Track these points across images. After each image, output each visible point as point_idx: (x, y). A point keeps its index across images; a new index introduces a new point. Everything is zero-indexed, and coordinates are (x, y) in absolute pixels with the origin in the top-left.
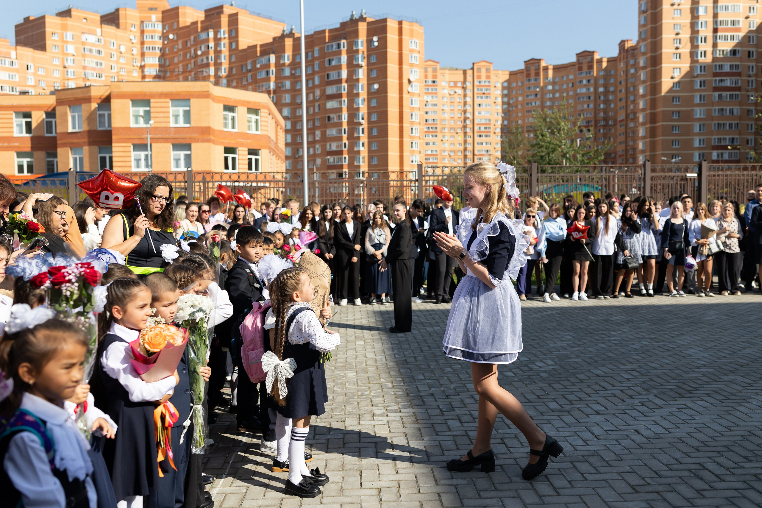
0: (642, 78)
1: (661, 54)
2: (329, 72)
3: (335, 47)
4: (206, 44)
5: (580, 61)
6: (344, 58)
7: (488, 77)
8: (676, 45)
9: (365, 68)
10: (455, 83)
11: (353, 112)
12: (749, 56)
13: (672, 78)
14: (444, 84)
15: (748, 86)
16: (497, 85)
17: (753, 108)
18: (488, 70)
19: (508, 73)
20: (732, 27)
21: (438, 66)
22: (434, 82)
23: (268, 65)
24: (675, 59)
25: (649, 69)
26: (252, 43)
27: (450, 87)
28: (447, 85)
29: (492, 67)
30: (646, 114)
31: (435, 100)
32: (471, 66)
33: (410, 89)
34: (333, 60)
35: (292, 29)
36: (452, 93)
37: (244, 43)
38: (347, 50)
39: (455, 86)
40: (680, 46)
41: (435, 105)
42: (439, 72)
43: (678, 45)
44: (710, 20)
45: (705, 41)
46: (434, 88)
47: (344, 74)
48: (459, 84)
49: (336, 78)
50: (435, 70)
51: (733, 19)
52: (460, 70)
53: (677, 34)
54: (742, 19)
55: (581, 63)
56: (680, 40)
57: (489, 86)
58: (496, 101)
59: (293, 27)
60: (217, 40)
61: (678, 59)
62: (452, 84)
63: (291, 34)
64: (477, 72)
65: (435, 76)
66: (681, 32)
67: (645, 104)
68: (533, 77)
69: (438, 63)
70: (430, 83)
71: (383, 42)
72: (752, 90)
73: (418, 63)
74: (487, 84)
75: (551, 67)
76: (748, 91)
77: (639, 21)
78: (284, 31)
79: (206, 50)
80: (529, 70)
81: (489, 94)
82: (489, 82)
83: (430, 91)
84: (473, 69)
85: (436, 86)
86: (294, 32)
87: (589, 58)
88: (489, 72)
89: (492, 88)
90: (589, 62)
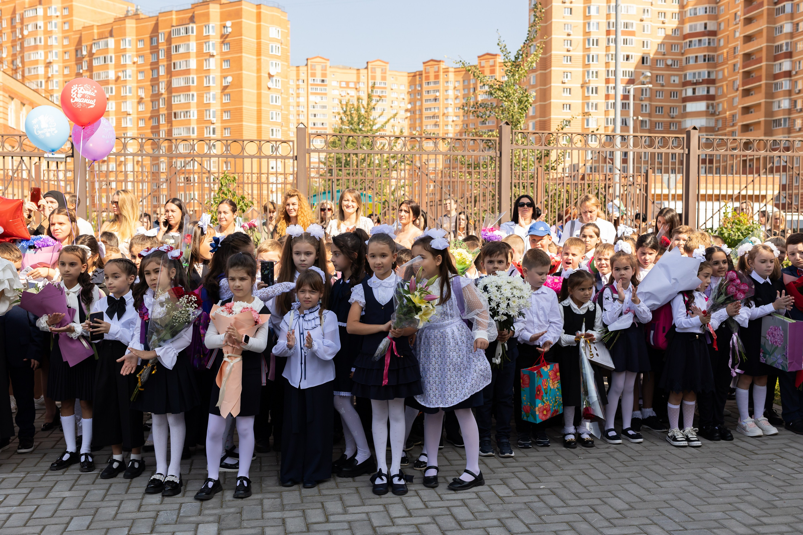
0: (532, 83)
1: (551, 56)
2: (175, 61)
3: (183, 31)
4: (35, 22)
5: (482, 65)
6: (193, 46)
7: (384, 78)
8: (566, 47)
9: (218, 57)
10: (347, 83)
11: (204, 107)
12: (643, 63)
13: (563, 83)
14: (335, 84)
15: (642, 95)
16: (393, 88)
17: (647, 119)
18: (384, 72)
19: (406, 74)
20: (625, 29)
21: (328, 64)
22: (323, 81)
23: (106, 50)
24: (566, 63)
25: (539, 72)
26: (88, 23)
27: (341, 87)
28: (338, 85)
29: (388, 67)
30: (536, 122)
31: (325, 102)
32: (365, 66)
33: (270, 85)
34: (179, 46)
35: (137, 10)
36: (343, 94)
37: (79, 22)
38: (197, 36)
39: (348, 87)
40: (571, 48)
41: (324, 107)
42: (329, 70)
43: (569, 47)
44: (603, 21)
45: (597, 45)
46: (323, 87)
47: (193, 64)
48: (352, 85)
49: (183, 67)
50: (324, 69)
51: (626, 21)
52: (353, 69)
53: (569, 35)
54: (636, 22)
55: (483, 67)
56: (571, 41)
57: (385, 88)
58: (393, 105)
59: (139, 7)
60: (47, 19)
61: (569, 63)
62: (344, 84)
63: (136, 16)
64: (372, 72)
65: (324, 75)
66: (571, 33)
67: (535, 112)
68: (432, 79)
69: (328, 60)
70: (319, 82)
71: (238, 27)
72: (646, 99)
73: (280, 54)
74: (382, 85)
75: (451, 70)
76: (642, 100)
77: (530, 19)
78: (128, 11)
79: (34, 29)
80: (428, 73)
81: (385, 97)
82: (385, 84)
83: (319, 91)
84: (367, 68)
85: (326, 85)
86: (139, 12)
87: (491, 62)
88: (385, 73)
89: (388, 90)
90: (491, 66)
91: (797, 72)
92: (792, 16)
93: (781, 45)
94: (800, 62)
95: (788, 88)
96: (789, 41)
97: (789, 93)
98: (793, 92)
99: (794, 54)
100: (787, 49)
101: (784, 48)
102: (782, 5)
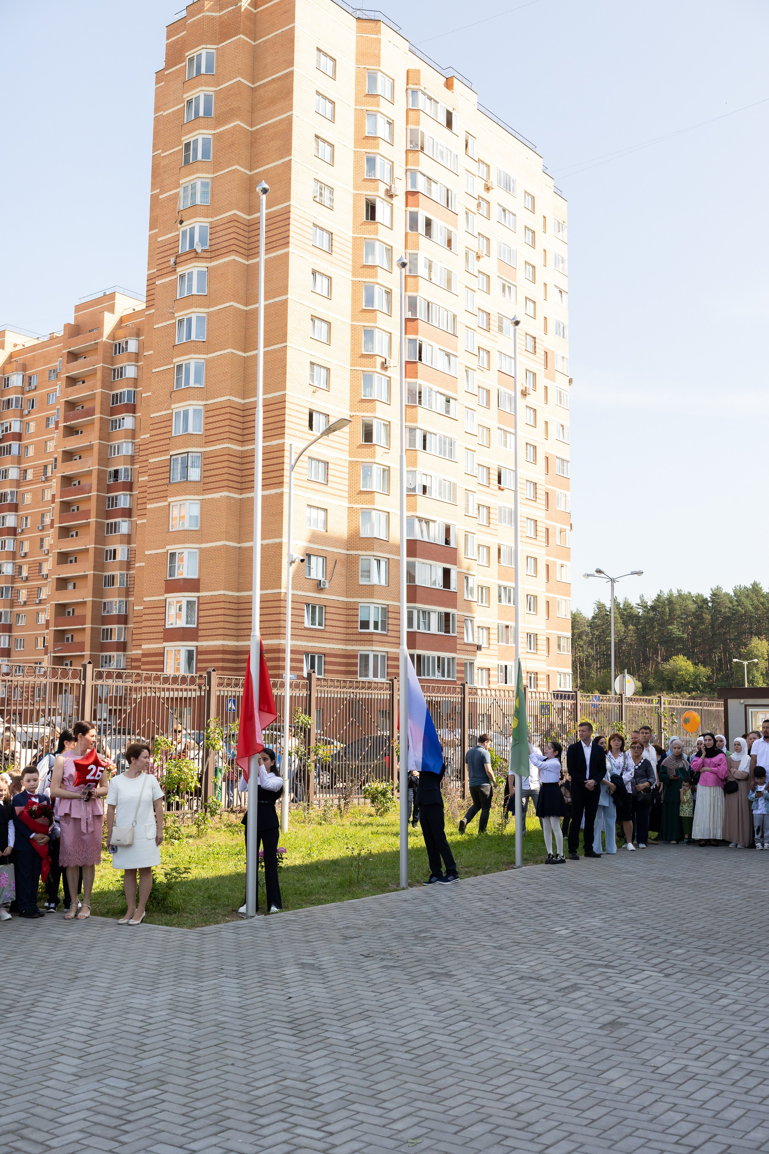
91: (22, 531)
92: (19, 460)
93: (5, 494)
94: (27, 518)
95: (12, 550)
96: (15, 490)
97: (13, 555)
98: (18, 556)
99: (20, 507)
100: (12, 500)
101: (9, 498)
102: (8, 443)
